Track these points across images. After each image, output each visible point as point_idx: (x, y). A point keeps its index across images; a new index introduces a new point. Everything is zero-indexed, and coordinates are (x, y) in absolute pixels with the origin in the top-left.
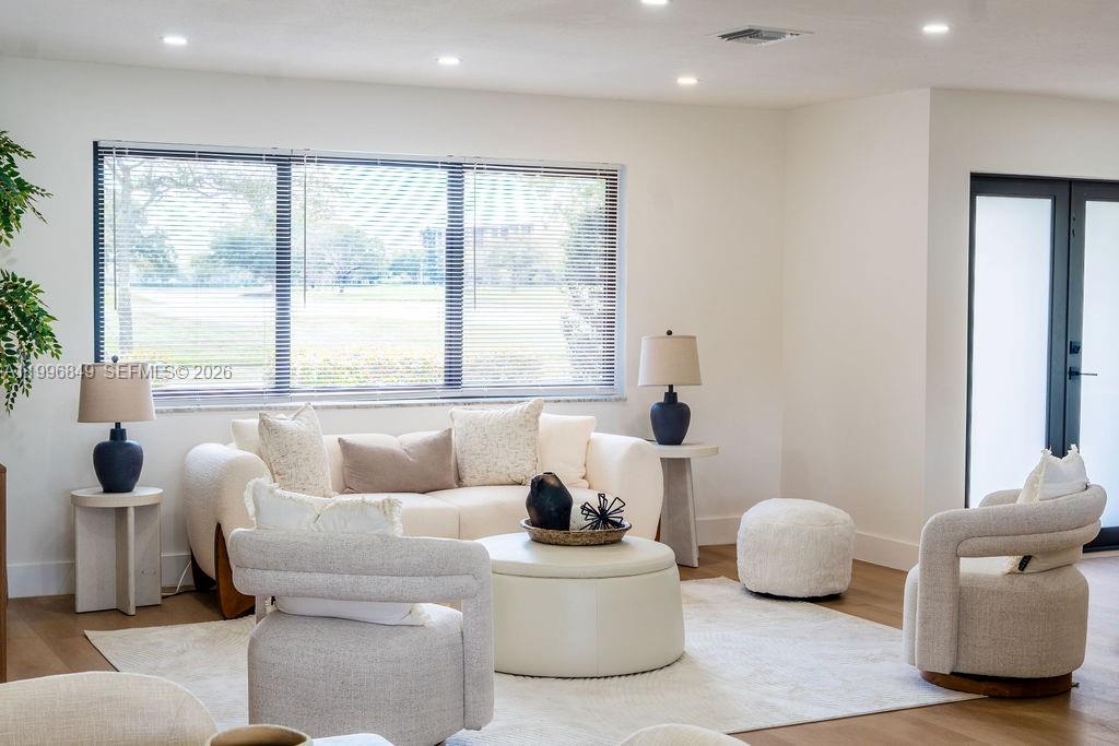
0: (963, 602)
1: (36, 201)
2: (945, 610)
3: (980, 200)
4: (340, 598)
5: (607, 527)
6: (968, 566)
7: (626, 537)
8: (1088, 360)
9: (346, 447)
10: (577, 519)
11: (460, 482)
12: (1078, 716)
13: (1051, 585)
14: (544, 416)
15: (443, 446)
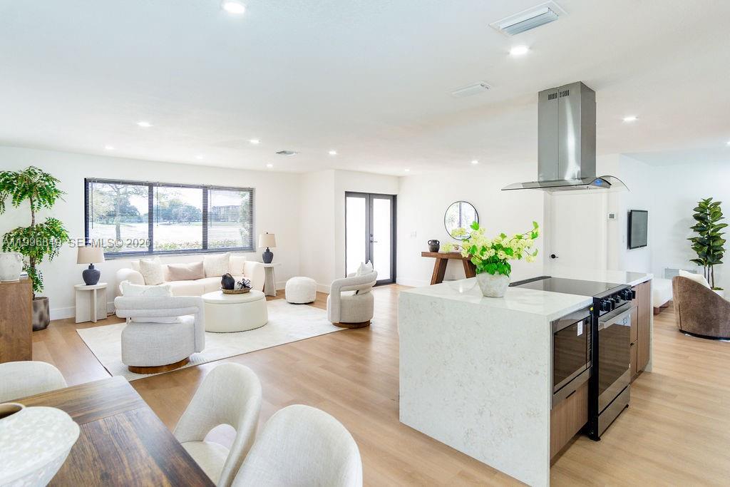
0: (342, 303)
1: (62, 196)
2: (337, 307)
3: (347, 198)
4: (150, 317)
5: (245, 288)
6: (343, 294)
7: (251, 291)
8: (375, 238)
9: (170, 268)
10: (236, 286)
11: (206, 276)
12: (371, 331)
13: (364, 297)
14: (231, 257)
15: (201, 267)
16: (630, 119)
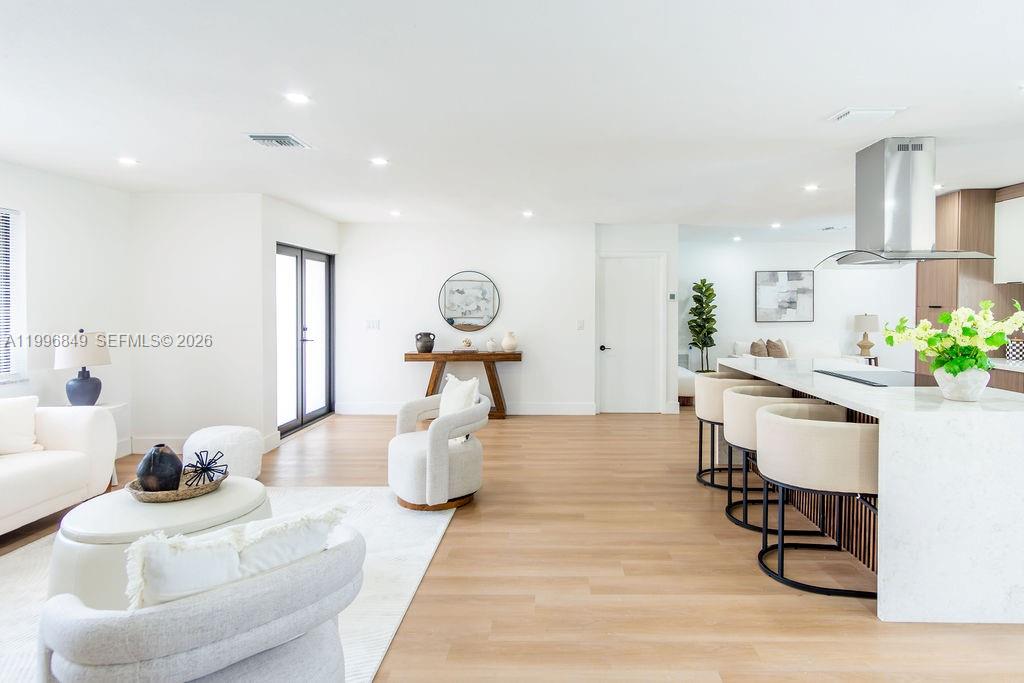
2: (444, 471)
3: (278, 253)
16: (811, 188)
